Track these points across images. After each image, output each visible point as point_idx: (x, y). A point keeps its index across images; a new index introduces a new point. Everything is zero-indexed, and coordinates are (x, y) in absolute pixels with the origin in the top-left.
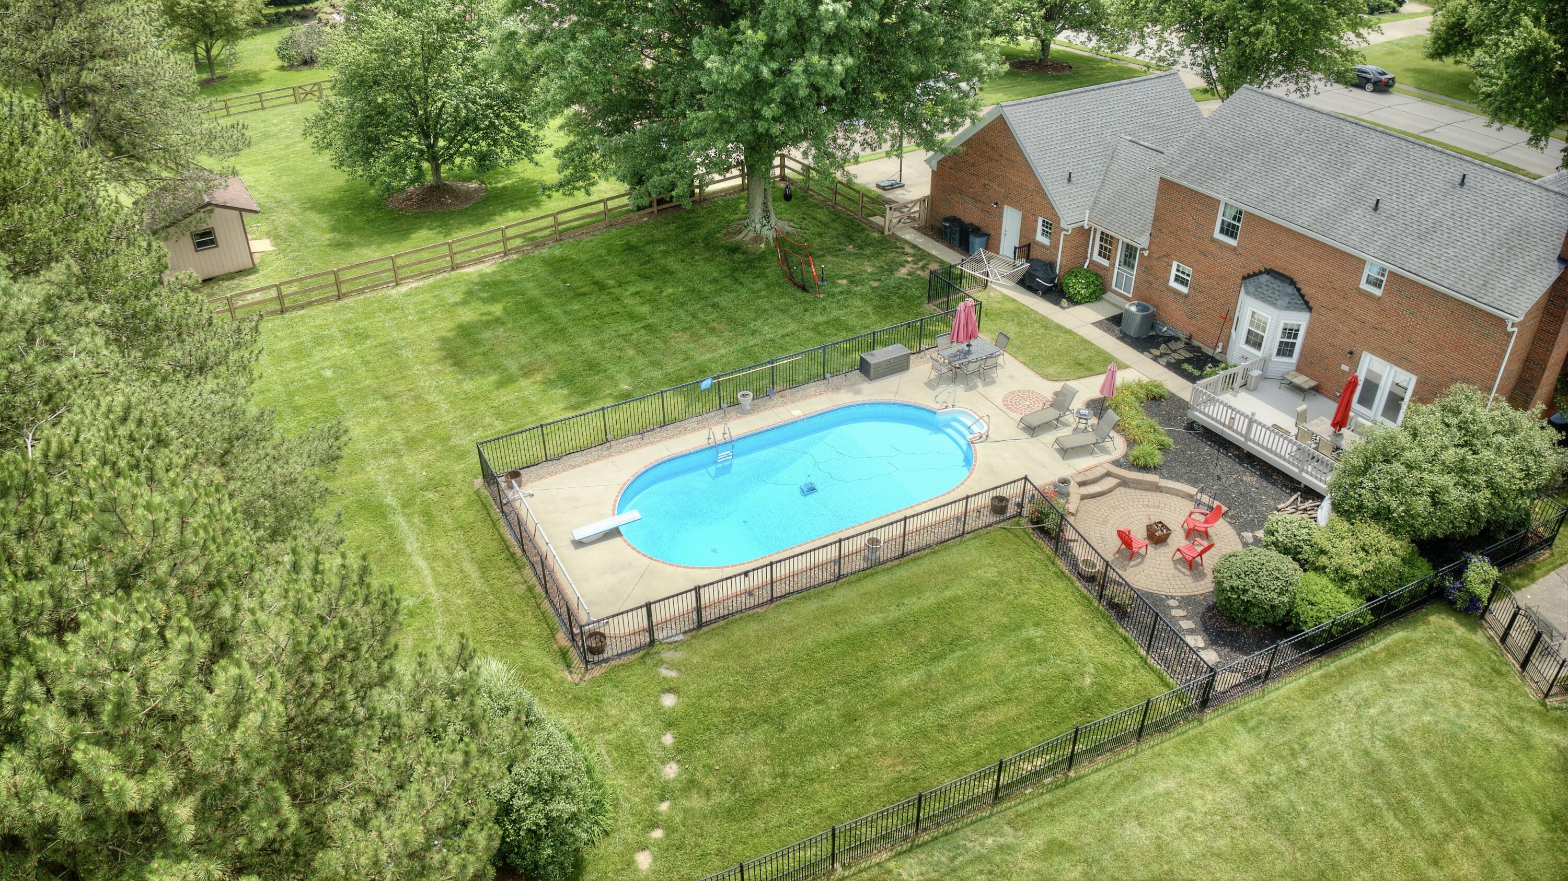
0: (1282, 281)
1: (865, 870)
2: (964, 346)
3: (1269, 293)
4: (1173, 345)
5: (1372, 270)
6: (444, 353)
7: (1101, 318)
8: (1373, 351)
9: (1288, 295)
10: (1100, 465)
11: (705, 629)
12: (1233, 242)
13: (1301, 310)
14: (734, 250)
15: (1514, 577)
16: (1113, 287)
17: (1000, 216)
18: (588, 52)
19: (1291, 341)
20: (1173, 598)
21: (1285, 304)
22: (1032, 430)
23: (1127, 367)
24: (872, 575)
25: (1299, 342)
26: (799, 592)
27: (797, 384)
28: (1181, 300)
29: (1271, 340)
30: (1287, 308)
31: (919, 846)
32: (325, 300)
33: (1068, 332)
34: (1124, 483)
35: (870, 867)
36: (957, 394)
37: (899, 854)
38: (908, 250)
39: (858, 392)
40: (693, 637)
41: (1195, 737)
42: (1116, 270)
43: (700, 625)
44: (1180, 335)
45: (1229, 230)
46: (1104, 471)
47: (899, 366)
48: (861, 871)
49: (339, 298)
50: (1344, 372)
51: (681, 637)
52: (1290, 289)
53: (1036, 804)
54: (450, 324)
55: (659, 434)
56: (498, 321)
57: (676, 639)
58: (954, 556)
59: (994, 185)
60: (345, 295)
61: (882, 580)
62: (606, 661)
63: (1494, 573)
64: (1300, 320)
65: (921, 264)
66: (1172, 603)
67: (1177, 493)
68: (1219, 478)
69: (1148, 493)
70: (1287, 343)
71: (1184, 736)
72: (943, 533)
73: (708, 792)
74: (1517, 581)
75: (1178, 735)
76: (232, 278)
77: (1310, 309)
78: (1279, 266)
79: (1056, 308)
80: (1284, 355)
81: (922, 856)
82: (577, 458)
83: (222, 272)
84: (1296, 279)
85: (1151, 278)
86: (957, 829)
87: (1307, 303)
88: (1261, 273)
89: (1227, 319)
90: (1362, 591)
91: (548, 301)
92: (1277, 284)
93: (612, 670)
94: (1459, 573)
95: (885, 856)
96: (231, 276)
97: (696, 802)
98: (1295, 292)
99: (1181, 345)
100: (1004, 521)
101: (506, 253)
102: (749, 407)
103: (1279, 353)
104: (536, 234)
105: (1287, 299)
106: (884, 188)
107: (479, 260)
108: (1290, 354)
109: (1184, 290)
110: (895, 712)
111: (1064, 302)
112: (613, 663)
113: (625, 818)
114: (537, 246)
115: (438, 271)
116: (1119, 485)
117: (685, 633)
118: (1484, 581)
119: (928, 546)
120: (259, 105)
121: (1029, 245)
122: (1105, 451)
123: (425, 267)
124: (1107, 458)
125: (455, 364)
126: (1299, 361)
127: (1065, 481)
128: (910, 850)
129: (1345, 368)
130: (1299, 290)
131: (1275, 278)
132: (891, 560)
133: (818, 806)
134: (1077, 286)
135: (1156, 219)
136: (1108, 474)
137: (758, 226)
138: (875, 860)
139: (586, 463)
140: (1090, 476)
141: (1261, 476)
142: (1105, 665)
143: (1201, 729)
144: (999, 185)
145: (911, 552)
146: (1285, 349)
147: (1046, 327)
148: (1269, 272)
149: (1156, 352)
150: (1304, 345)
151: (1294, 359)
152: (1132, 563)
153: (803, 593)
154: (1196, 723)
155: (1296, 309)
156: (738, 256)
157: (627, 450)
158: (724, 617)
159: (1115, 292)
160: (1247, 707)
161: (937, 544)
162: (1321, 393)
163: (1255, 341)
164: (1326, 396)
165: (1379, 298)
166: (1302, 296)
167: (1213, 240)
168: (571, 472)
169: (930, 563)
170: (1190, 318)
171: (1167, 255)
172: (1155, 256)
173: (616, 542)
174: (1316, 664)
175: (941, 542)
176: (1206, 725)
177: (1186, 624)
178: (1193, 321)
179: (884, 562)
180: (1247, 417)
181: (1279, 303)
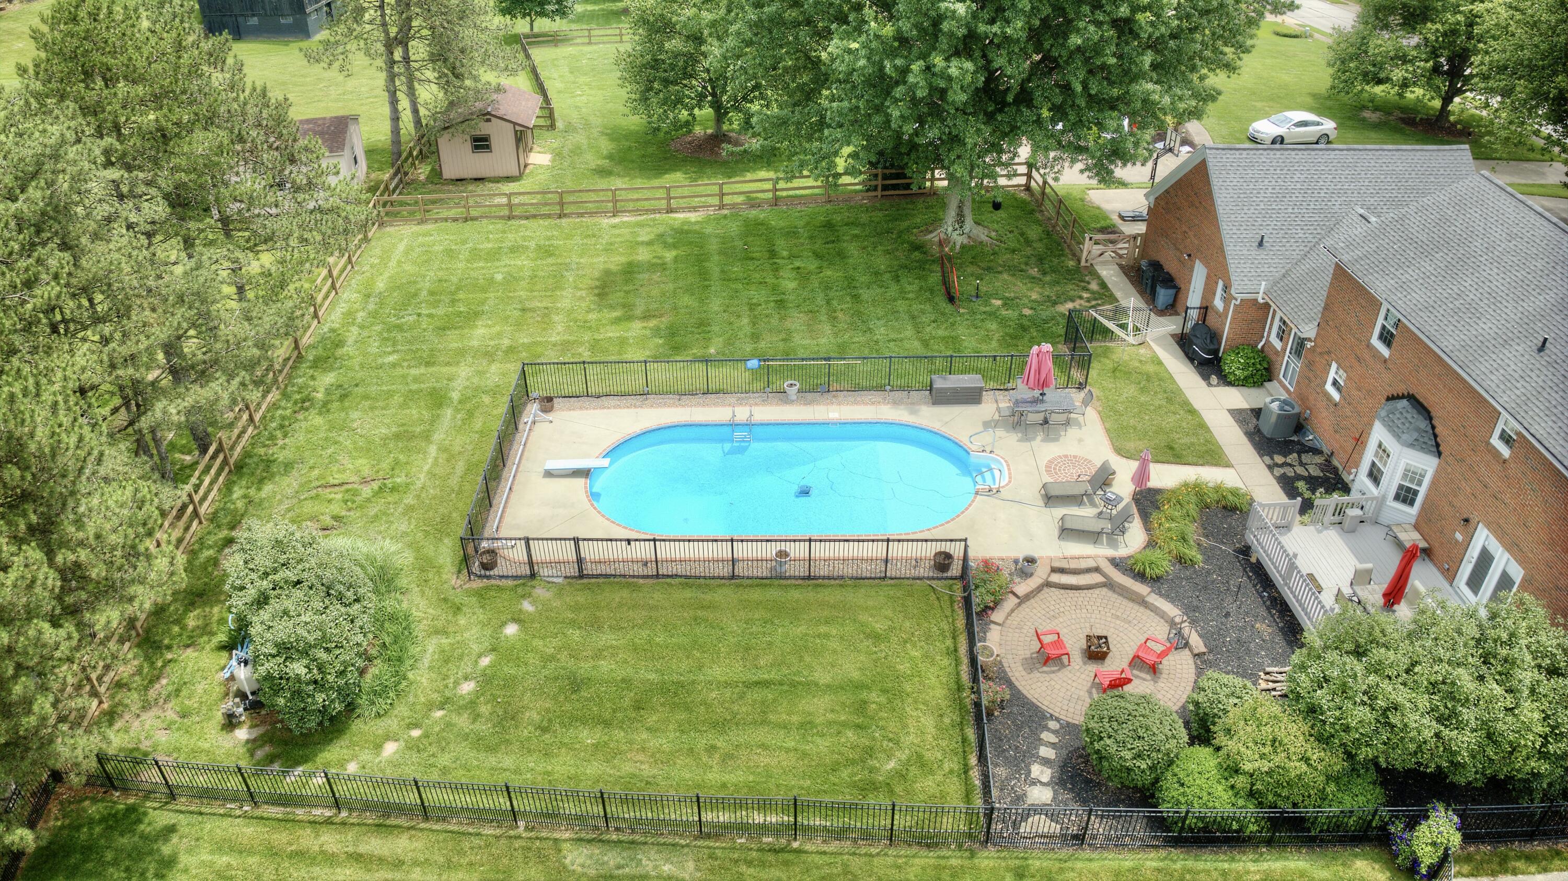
0: (1419, 413)
1: (541, 839)
2: (1037, 393)
3: (1398, 423)
4: (1306, 458)
5: (1506, 423)
6: (597, 283)
7: (1245, 405)
8: (1488, 526)
9: (1418, 430)
10: (1093, 558)
11: (585, 581)
12: (1385, 351)
13: (1429, 452)
14: (918, 247)
15: (1518, 858)
16: (1281, 376)
17: (1192, 268)
18: (751, 25)
19: (1414, 487)
20: (1057, 720)
21: (1411, 440)
22: (1050, 499)
23: (1228, 465)
24: (766, 585)
25: (1423, 491)
26: (686, 577)
27: (858, 389)
28: (1332, 409)
29: (1392, 480)
30: (1411, 446)
31: (600, 841)
32: (549, 216)
33: (1192, 412)
34: (1109, 585)
35: (547, 838)
36: (1009, 441)
37: (580, 840)
38: (1094, 286)
39: (913, 412)
40: (569, 584)
41: (952, 867)
42: (1286, 358)
43: (581, 576)
44: (1325, 450)
45: (1387, 338)
46: (1094, 565)
47: (972, 397)
48: (537, 838)
49: (560, 217)
50: (1457, 541)
51: (560, 580)
52: (1423, 424)
53: (736, 856)
54: (623, 259)
55: (699, 399)
56: (663, 266)
57: (555, 580)
58: (856, 597)
59: (1191, 234)
60: (565, 215)
61: (773, 594)
62: (489, 577)
63: (1456, 839)
64: (1427, 464)
65: (1094, 303)
66: (1053, 725)
67: (1161, 614)
68: (1227, 615)
69: (1131, 604)
70: (1409, 490)
71: (942, 862)
72: (866, 570)
73: (478, 716)
74: (1520, 864)
75: (939, 857)
76: (498, 182)
77: (1439, 454)
78: (1422, 394)
79: (1202, 383)
80: (1404, 501)
81: (597, 851)
82: (612, 401)
83: (492, 175)
84: (1433, 414)
85: (1311, 375)
86: (646, 843)
87: (1438, 445)
88: (1403, 397)
89: (1360, 441)
90: (1252, 794)
91: (716, 258)
92: (1412, 415)
93: (487, 588)
94: (1412, 823)
95: (567, 835)
96: (497, 180)
97: (463, 721)
98: (1429, 429)
99: (1319, 459)
100: (942, 578)
101: (722, 206)
102: (794, 397)
103: (1397, 497)
104: (759, 195)
105: (1415, 435)
106: (1122, 218)
107: (694, 209)
108: (1411, 503)
109: (1336, 396)
110: (682, 716)
111: (1214, 379)
112: (493, 582)
113: (402, 710)
114: (752, 206)
115: (654, 211)
116: (1104, 585)
117: (566, 577)
118: (1434, 844)
119: (842, 578)
120: (587, 40)
121: (1207, 308)
122: (1113, 544)
123: (646, 205)
124: (1111, 553)
125: (599, 295)
126: (1420, 515)
127: (1031, 561)
128: (589, 841)
129: (1459, 536)
130: (1433, 427)
131: (1414, 407)
132: (795, 578)
133: (549, 768)
134: (1234, 365)
135: (1326, 308)
136: (1097, 570)
137: (950, 229)
138: (556, 835)
139: (619, 407)
140: (1073, 565)
141: (1281, 629)
142: (920, 757)
143: (967, 863)
144: (1195, 236)
145: (819, 578)
146: (1406, 496)
147: (1169, 400)
148: (1411, 398)
149: (1279, 459)
150: (1427, 497)
151: (1414, 511)
152: (1045, 669)
153: (689, 580)
154: (967, 854)
155: (1422, 449)
156: (917, 255)
157: (659, 406)
158: (606, 576)
159: (1281, 382)
160: (1038, 863)
161: (852, 578)
162: (1431, 560)
163: (1375, 475)
164: (1435, 565)
165: (1505, 461)
166: (1435, 436)
167: (1369, 346)
168: (598, 411)
169: (832, 595)
170: (1336, 432)
171: (1329, 353)
172: (1318, 350)
173: (580, 482)
174: (1163, 853)
175: (857, 578)
176: (976, 861)
177: (1046, 752)
178: (1338, 437)
179: (786, 578)
180: (1288, 555)
181: (1405, 437)
